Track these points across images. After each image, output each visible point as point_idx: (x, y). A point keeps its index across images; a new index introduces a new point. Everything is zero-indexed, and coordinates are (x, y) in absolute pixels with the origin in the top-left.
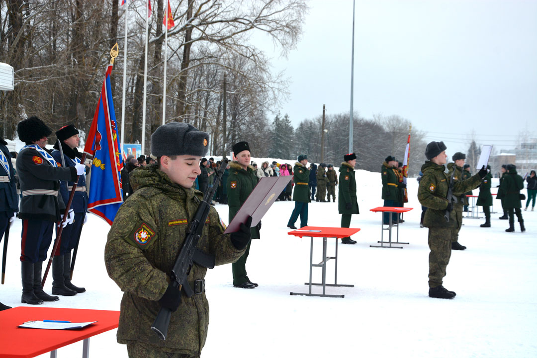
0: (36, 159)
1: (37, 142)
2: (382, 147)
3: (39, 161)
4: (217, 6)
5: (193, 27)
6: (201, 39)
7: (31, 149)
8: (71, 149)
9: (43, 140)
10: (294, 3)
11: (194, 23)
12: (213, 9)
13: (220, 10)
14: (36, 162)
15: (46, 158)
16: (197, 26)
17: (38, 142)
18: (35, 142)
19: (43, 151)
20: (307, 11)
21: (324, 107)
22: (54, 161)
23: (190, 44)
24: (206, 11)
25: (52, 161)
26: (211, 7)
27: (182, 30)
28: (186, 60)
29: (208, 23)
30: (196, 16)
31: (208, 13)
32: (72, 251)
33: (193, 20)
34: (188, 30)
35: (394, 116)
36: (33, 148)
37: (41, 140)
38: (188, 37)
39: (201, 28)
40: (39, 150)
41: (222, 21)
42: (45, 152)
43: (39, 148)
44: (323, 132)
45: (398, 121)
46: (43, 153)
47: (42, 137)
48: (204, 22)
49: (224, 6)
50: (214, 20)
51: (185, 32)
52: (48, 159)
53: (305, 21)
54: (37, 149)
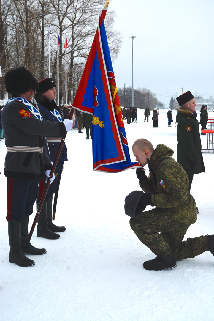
0: (23, 112)
1: (22, 95)
2: (141, 100)
3: (26, 115)
4: (84, 42)
5: (75, 50)
6: (77, 56)
7: (17, 101)
8: (50, 102)
9: (29, 93)
10: (116, 40)
11: (75, 49)
12: (83, 43)
13: (85, 43)
14: (23, 115)
15: (33, 112)
16: (76, 50)
17: (24, 95)
18: (21, 94)
19: (29, 104)
20: (121, 43)
21: (125, 84)
22: (40, 116)
23: (73, 58)
24: (80, 43)
25: (38, 116)
26: (82, 42)
27: (70, 52)
28: (71, 65)
29: (80, 49)
30: (76, 46)
31: (80, 44)
32: (54, 195)
33: (75, 48)
34: (72, 52)
35: (144, 88)
36: (20, 101)
37: (27, 92)
38: (72, 55)
39: (78, 51)
40: (26, 104)
41: (86, 48)
42: (32, 106)
43: (25, 102)
44: (125, 94)
45: (146, 90)
46: (30, 107)
47: (27, 90)
48: (79, 49)
49: (87, 41)
50: (83, 48)
51: (71, 53)
52: (35, 114)
53: (121, 47)
54: (24, 102)
